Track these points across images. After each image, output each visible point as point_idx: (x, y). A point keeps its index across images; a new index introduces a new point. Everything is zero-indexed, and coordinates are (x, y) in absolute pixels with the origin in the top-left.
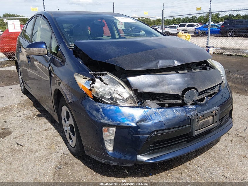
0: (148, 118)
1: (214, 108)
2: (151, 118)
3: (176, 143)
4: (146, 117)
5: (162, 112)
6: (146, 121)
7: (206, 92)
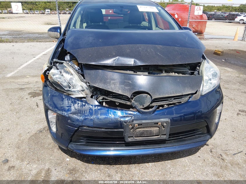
0: (81, 112)
1: (162, 119)
2: (83, 113)
3: (110, 142)
4: (81, 111)
5: (97, 109)
6: (78, 114)
7: (167, 100)
